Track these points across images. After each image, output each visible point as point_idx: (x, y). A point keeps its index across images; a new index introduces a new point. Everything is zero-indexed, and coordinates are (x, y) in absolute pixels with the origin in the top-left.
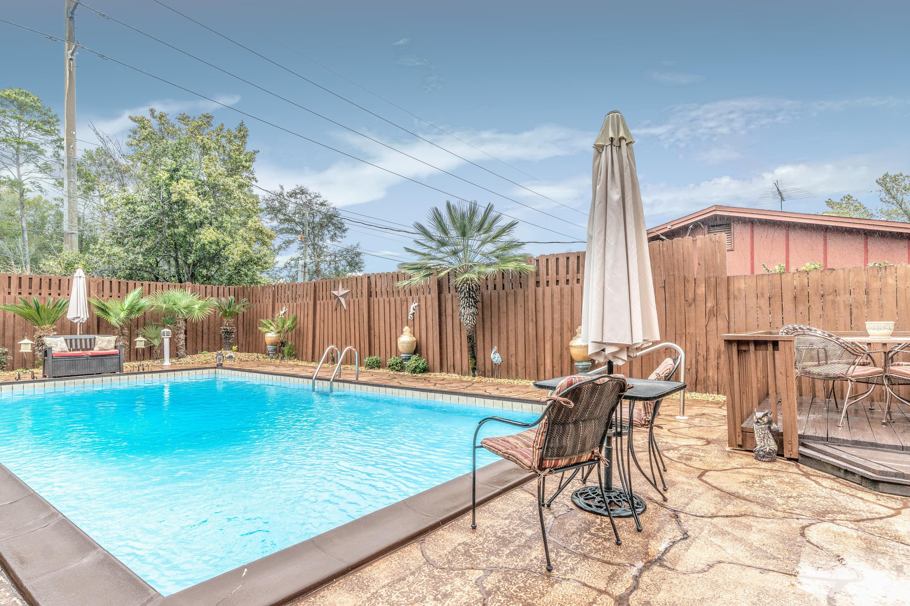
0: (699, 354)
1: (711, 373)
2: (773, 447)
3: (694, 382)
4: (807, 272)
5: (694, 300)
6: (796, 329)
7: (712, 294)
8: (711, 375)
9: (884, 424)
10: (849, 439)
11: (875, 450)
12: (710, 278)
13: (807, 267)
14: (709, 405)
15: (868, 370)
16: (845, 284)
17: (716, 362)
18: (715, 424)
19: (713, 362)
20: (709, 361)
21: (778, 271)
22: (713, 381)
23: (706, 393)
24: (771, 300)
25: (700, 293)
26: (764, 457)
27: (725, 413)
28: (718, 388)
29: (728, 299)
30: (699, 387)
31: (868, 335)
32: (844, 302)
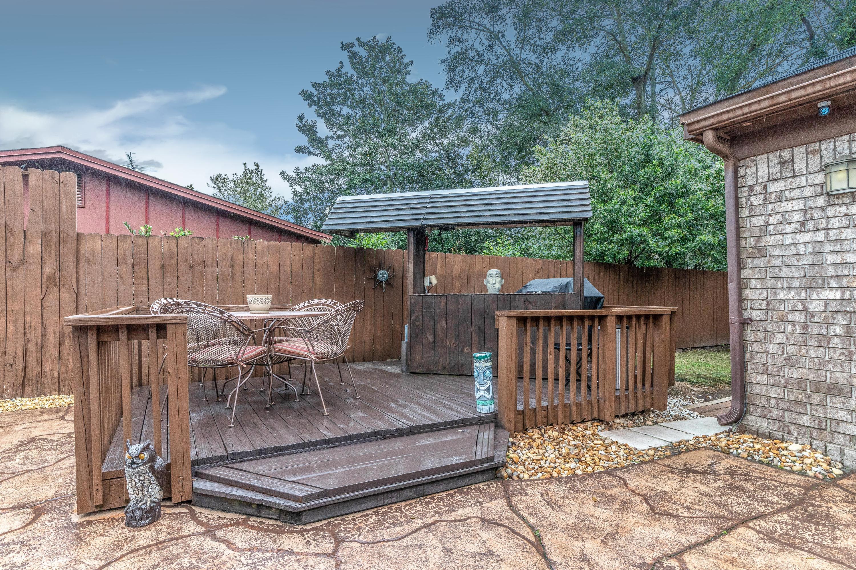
0: (29, 341)
1: (48, 367)
2: (157, 495)
3: (20, 381)
4: (177, 239)
5: (23, 261)
6: (180, 305)
7: (54, 254)
8: (48, 369)
9: (267, 409)
10: (252, 449)
11: (280, 455)
12: (50, 232)
13: (175, 232)
14: (45, 417)
15: (255, 350)
16: (213, 255)
17: (57, 350)
18: (52, 457)
19: (52, 349)
20: (45, 349)
21: (144, 233)
22: (52, 376)
23: (40, 395)
24: (135, 267)
25: (32, 252)
26: (142, 519)
27: (71, 427)
28: (59, 386)
29: (78, 263)
30: (27, 389)
31: (248, 309)
32: (212, 274)
